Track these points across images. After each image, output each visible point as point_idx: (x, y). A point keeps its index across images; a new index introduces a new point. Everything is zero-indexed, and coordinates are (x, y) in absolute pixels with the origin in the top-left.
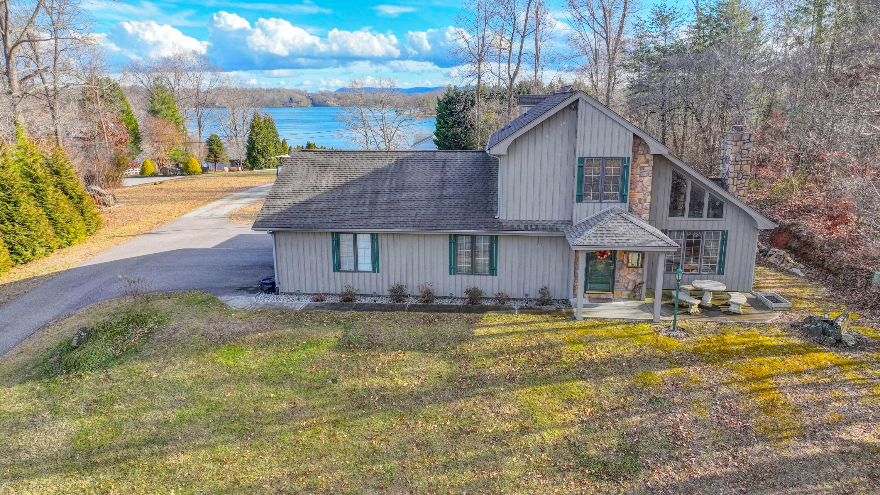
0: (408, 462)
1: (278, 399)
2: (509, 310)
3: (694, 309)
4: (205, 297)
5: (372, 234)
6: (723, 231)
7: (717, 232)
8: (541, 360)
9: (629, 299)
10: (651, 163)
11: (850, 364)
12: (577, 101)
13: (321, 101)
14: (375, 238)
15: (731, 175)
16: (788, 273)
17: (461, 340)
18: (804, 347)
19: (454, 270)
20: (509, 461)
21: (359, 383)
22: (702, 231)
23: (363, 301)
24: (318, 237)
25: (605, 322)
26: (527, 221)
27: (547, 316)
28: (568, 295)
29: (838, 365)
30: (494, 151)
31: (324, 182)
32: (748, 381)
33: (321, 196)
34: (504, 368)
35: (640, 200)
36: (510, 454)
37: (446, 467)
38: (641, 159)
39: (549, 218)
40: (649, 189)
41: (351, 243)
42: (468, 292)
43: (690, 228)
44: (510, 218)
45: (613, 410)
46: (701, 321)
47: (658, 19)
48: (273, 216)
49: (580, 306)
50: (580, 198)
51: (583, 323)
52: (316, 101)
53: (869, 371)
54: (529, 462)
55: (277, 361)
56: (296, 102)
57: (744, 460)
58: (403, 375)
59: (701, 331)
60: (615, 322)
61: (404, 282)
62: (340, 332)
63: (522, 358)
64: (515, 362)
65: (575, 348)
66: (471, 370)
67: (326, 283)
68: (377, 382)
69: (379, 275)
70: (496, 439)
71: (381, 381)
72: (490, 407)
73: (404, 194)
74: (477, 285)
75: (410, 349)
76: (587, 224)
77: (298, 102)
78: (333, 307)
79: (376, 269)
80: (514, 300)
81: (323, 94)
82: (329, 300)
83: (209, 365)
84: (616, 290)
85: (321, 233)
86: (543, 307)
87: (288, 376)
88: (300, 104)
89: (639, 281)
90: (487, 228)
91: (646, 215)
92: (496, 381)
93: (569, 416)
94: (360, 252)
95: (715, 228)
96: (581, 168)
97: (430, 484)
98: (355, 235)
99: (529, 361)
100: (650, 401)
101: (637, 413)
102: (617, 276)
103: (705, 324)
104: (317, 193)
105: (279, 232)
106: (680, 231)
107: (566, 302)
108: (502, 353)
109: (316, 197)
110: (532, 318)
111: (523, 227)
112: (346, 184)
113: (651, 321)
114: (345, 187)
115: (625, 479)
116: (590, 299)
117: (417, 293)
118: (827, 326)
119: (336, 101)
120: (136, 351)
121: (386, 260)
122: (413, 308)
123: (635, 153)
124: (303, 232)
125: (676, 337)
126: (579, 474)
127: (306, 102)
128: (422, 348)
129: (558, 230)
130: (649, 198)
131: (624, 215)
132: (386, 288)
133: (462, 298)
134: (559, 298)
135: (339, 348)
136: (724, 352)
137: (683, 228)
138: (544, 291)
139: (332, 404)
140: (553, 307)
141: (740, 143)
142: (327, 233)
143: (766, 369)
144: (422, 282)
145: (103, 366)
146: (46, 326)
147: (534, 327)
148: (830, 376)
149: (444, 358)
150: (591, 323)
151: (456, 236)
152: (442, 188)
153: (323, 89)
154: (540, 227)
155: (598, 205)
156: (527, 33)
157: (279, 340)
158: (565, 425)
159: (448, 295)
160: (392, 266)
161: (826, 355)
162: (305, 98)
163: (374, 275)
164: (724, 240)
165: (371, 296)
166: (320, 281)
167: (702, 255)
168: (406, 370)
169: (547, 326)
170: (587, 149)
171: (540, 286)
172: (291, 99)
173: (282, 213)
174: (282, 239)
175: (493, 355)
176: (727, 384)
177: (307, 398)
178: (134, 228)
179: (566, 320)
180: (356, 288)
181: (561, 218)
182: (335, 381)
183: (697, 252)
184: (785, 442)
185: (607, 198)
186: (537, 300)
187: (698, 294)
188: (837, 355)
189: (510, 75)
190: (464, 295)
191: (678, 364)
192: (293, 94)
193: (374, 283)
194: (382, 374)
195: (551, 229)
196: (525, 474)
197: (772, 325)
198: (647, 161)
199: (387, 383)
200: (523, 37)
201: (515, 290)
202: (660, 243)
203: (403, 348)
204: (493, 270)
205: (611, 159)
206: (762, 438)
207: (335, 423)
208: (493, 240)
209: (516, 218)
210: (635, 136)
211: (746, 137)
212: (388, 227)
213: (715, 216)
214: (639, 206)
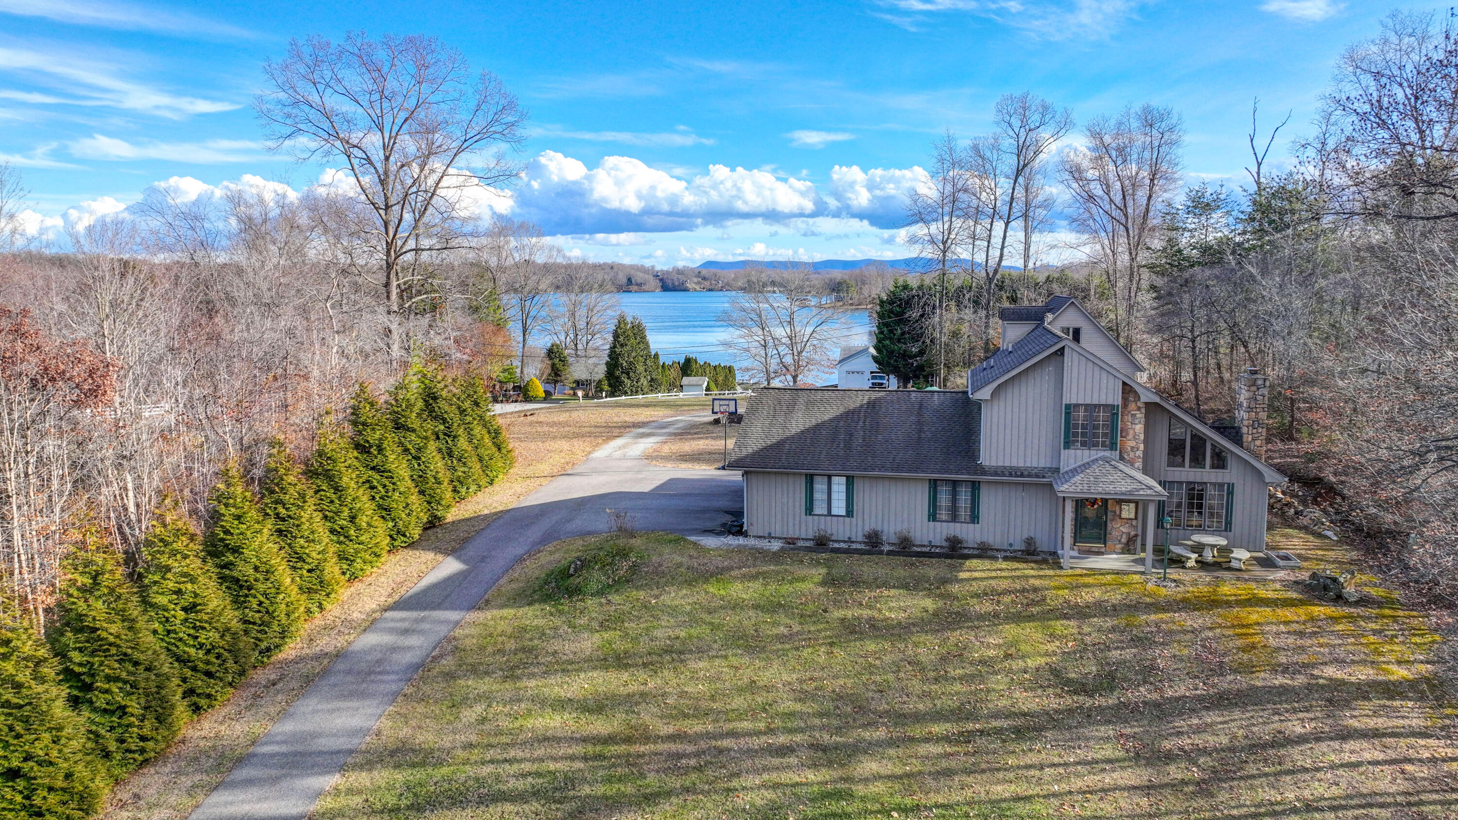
0: (902, 675)
1: (776, 624)
2: (994, 558)
3: (1191, 563)
4: (672, 537)
5: (848, 477)
6: (1229, 484)
7: (1221, 485)
8: (1025, 602)
9: (1123, 553)
10: (1143, 410)
11: (1345, 617)
12: (1063, 348)
13: (677, 283)
14: (850, 481)
15: (1246, 423)
16: (1320, 536)
17: (945, 581)
18: (1300, 600)
19: (933, 516)
20: (993, 678)
21: (849, 614)
22: (1205, 483)
23: (836, 545)
24: (791, 479)
25: (1093, 572)
26: (1011, 467)
27: (1033, 565)
28: (1055, 547)
29: (1331, 618)
30: (978, 396)
31: (794, 423)
32: (1233, 626)
33: (793, 437)
34: (987, 607)
35: (1132, 448)
36: (996, 673)
37: (936, 680)
38: (1132, 406)
39: (1035, 465)
40: (1142, 437)
41: (825, 487)
42: (948, 539)
43: (1191, 479)
44: (994, 463)
45: (1094, 645)
46: (1195, 575)
47: (1195, 207)
48: (747, 457)
49: (1066, 557)
50: (1067, 445)
51: (1070, 572)
52: (669, 283)
53: (1362, 623)
54: (1012, 679)
55: (767, 593)
56: (637, 284)
57: (1214, 686)
58: (890, 609)
59: (1194, 583)
60: (1103, 572)
61: (879, 528)
62: (823, 571)
63: (1007, 599)
64: (999, 602)
65: (1060, 592)
66: (956, 606)
67: (797, 527)
68: (866, 613)
69: (854, 519)
70: (982, 662)
71: (870, 612)
72: (976, 637)
73: (880, 437)
74: (958, 534)
75: (894, 587)
76: (1074, 472)
77: (639, 285)
78: (808, 549)
79: (850, 513)
80: (997, 550)
81: (679, 272)
82: (800, 544)
83: (703, 594)
84: (1109, 543)
85: (794, 474)
86: (1029, 557)
87: (780, 605)
88: (644, 287)
89: (1133, 533)
90: (969, 474)
91: (1139, 464)
92: (981, 617)
93: (1050, 647)
94: (834, 496)
95: (1220, 481)
96: (1068, 414)
97: (924, 691)
98: (830, 477)
99: (1013, 601)
100: (1132, 639)
101: (1117, 648)
102: (1109, 528)
103: (1200, 577)
104: (788, 434)
105: (751, 472)
106: (1181, 483)
107: (1054, 554)
108: (986, 594)
109: (787, 438)
110: (1016, 565)
111: (1007, 473)
112: (817, 425)
113: (1143, 573)
114: (818, 427)
115: (1101, 695)
116: (1080, 552)
117: (893, 540)
118: (1329, 581)
119: (699, 283)
120: (628, 581)
121: (861, 504)
122: (890, 553)
123: (1125, 400)
124: (776, 473)
125: (1165, 587)
126: (1059, 691)
127: (653, 283)
128: (906, 587)
129: (1044, 477)
130: (1142, 447)
131: (1113, 463)
132: (860, 534)
133: (941, 547)
134: (1046, 549)
135: (823, 583)
136: (1213, 601)
137: (1184, 478)
138: (1030, 541)
139: (826, 630)
140: (1039, 558)
141: (1254, 388)
142: (800, 474)
143: (1254, 617)
144: (899, 529)
145: (600, 593)
146: (520, 560)
147: (1018, 573)
148: (1319, 627)
149: (929, 596)
150: (1078, 572)
151: (935, 481)
152: (920, 431)
153: (680, 264)
154: (1026, 473)
155: (1087, 452)
156: (1012, 218)
157: (765, 575)
158: (1047, 654)
159: (926, 543)
160: (867, 511)
161: (1321, 609)
162: (652, 278)
163: (847, 519)
164: (1231, 493)
165: (845, 542)
166: (791, 524)
167: (1206, 511)
168: (892, 604)
169: (1032, 572)
170: (1074, 396)
171: (1025, 536)
172: (629, 280)
173: (755, 454)
174: (754, 480)
175: (978, 596)
176: (1210, 629)
177: (801, 624)
178: (544, 468)
179: (1053, 569)
180: (829, 532)
181: (1048, 465)
182: (825, 611)
183: (1200, 506)
184: (1257, 674)
185: (1096, 445)
186: (1022, 551)
187: (1199, 548)
188: (1333, 609)
189: (988, 274)
190: (944, 544)
191: (1164, 610)
192: (633, 272)
193: (847, 528)
194: (870, 607)
195: (1037, 476)
196: (1009, 689)
197: (1274, 581)
198: (1139, 409)
199: (875, 614)
200: (1007, 224)
201: (998, 539)
202: (1149, 492)
203: (889, 587)
204: (974, 518)
205: (1099, 406)
206: (1235, 671)
207: (832, 644)
208: (975, 487)
209: (1000, 464)
210: (1124, 383)
211: (1260, 382)
212: (865, 470)
213: (1218, 467)
214: (1132, 455)
